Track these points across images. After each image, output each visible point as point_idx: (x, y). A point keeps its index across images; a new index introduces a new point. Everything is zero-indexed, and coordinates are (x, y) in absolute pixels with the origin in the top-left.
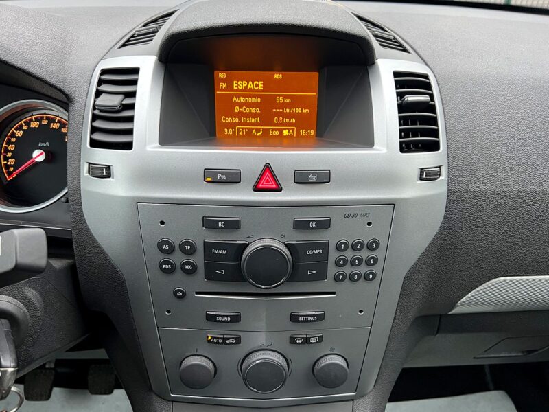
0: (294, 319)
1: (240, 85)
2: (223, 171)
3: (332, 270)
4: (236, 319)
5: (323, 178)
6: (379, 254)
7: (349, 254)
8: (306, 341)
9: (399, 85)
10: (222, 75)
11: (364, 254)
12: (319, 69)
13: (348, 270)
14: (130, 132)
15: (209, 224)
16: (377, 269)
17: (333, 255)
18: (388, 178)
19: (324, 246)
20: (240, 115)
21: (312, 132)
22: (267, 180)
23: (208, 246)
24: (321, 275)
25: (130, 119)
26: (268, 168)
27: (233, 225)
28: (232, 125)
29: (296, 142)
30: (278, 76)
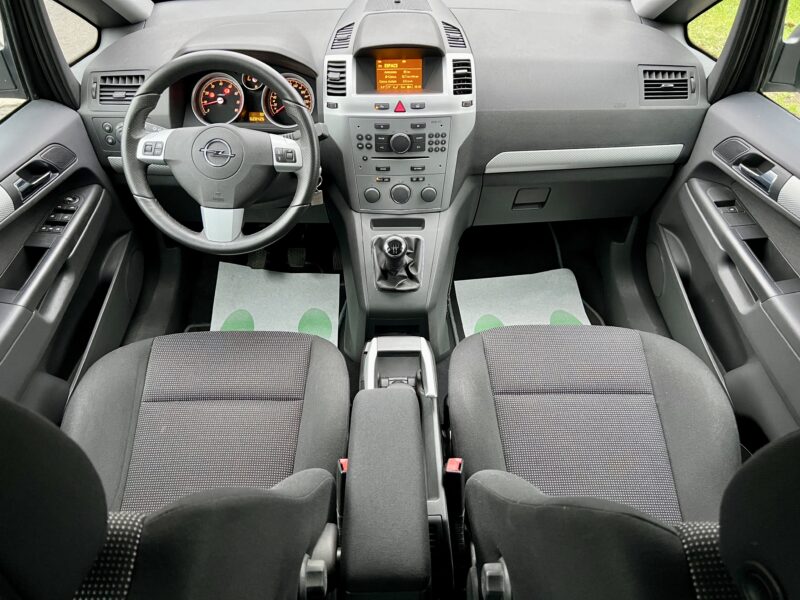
0: (412, 169)
1: (387, 65)
2: (383, 104)
3: (427, 147)
4: (388, 169)
5: (422, 107)
6: (446, 139)
7: (434, 139)
8: (418, 180)
9: (454, 65)
10: (380, 62)
11: (440, 139)
12: (422, 58)
13: (434, 146)
14: (344, 89)
15: (378, 127)
16: (446, 146)
17: (427, 140)
18: (449, 106)
19: (424, 135)
20: (388, 79)
21: (420, 87)
22: (400, 108)
23: (377, 136)
24: (423, 149)
25: (344, 84)
26: (400, 103)
27: (387, 127)
28: (384, 84)
29: (413, 91)
30: (404, 61)
